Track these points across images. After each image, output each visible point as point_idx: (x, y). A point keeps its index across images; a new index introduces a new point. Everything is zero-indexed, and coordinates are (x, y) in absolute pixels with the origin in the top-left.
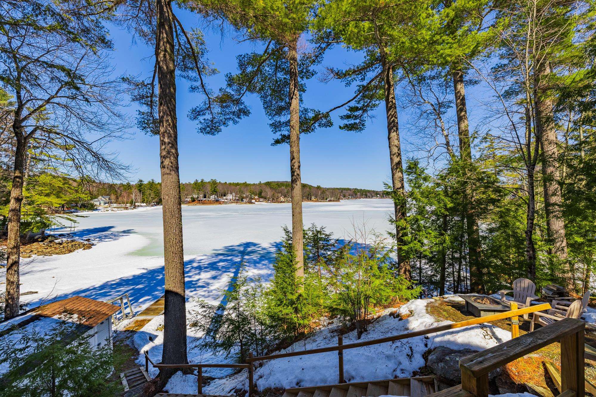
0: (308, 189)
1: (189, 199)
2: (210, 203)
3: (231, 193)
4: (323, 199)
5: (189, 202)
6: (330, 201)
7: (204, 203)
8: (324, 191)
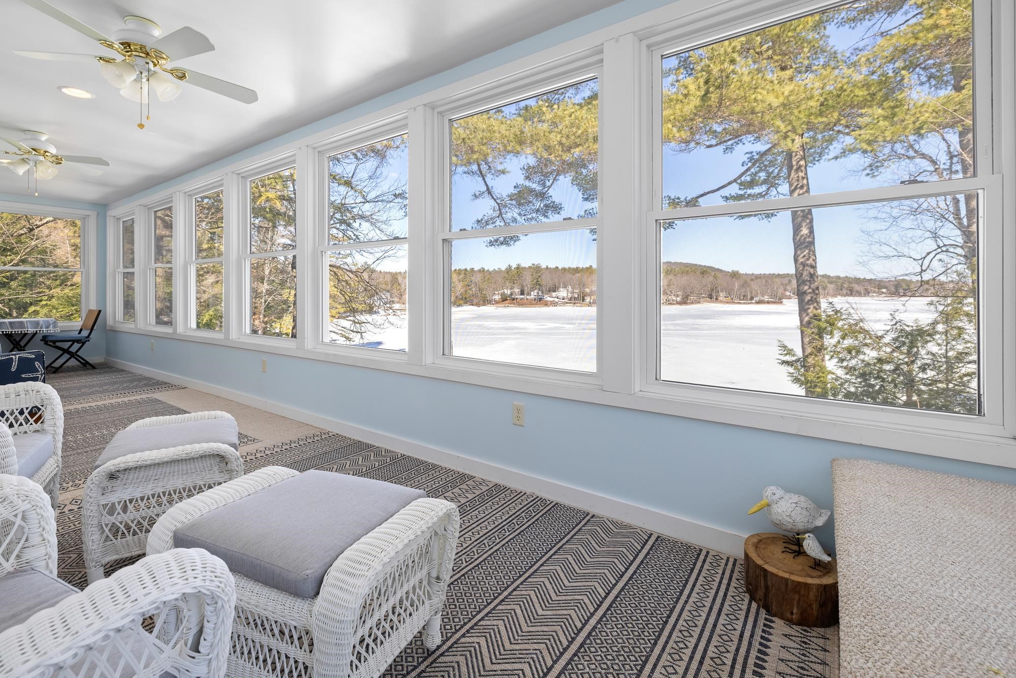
0: (711, 279)
1: (497, 297)
2: (530, 304)
3: (565, 287)
4: (746, 297)
5: (497, 302)
6: (760, 302)
7: (521, 304)
8: (746, 282)
